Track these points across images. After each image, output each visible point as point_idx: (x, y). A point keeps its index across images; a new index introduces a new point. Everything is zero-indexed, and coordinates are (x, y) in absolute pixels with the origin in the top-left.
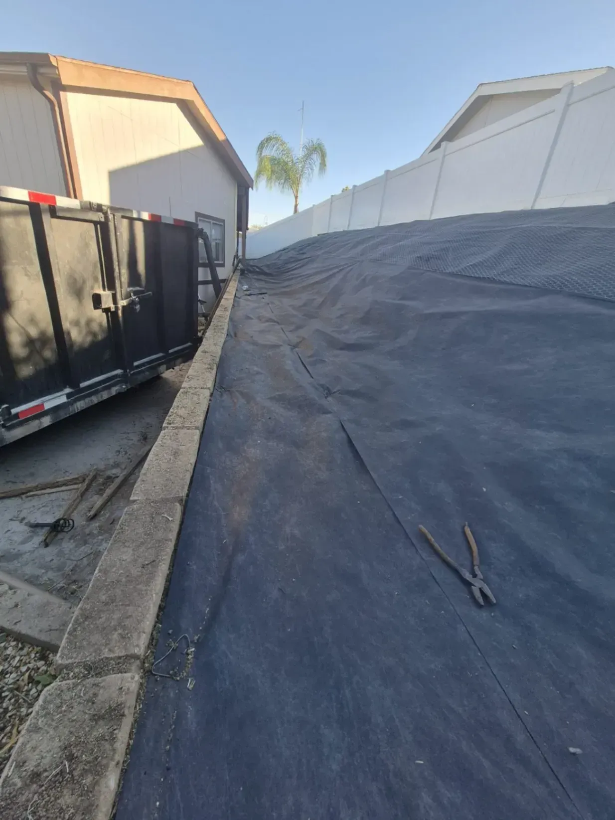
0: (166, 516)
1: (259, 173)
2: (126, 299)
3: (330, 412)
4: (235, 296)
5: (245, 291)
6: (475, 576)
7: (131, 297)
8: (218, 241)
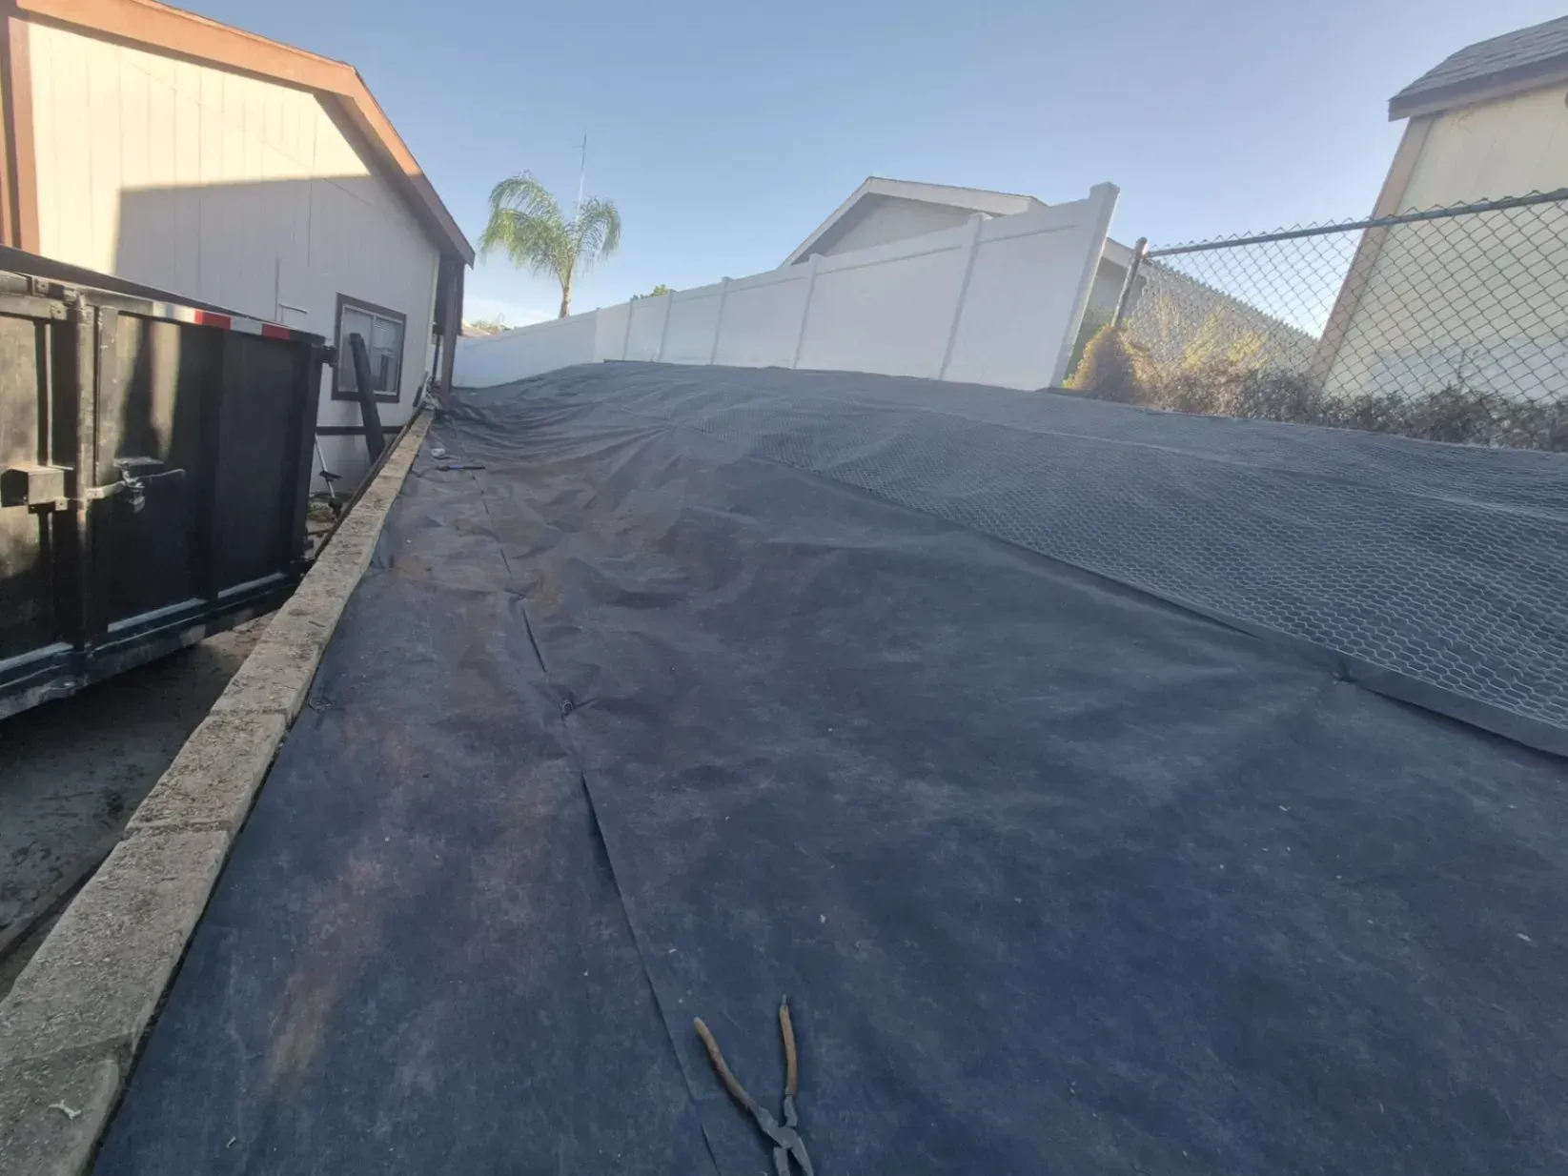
0: (61, 1106)
1: (492, 234)
2: (104, 484)
3: (561, 755)
4: (410, 471)
5: (436, 458)
6: (783, 1120)
7: (121, 479)
8: (386, 353)
